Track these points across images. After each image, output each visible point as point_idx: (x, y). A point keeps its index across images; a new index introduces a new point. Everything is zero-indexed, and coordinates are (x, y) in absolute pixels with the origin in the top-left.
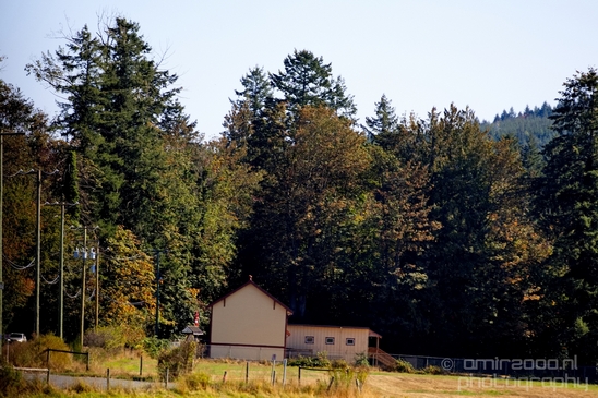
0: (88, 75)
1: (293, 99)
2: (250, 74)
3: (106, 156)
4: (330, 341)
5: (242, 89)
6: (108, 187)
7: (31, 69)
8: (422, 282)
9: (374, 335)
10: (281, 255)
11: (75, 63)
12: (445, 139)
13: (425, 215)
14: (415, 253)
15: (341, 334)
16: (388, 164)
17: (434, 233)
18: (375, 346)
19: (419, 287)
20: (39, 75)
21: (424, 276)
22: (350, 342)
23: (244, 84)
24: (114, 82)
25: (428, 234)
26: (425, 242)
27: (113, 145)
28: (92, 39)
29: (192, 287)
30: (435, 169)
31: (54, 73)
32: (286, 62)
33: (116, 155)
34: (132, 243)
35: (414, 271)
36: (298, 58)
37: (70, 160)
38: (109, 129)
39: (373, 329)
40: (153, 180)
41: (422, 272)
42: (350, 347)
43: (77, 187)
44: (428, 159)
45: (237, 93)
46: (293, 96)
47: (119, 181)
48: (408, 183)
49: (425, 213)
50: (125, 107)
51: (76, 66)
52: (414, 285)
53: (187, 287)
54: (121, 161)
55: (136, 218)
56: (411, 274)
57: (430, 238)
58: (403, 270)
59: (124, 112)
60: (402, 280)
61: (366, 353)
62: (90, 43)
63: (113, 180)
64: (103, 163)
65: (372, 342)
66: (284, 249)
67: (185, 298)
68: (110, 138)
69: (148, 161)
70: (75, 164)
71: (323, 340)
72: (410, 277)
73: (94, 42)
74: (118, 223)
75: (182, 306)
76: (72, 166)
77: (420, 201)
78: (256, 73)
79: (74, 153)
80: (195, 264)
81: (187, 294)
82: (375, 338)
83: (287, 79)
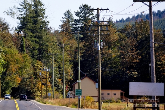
0: (26, 13)
1: (82, 19)
2: (67, 12)
3: (33, 39)
4: (108, 94)
5: (64, 17)
6: (34, 48)
7: (6, 12)
8: (136, 75)
9: (122, 92)
10: (92, 68)
11: (22, 10)
12: (140, 30)
13: (136, 54)
14: (133, 66)
15: (112, 92)
16: (123, 38)
17: (139, 60)
18: (122, 95)
19: (135, 76)
20: (8, 14)
21: (137, 73)
22: (115, 94)
23: (65, 15)
24: (34, 16)
25: (137, 60)
26: (136, 62)
27: (35, 35)
28: (27, 2)
29: (59, 79)
30: (138, 39)
31: (13, 13)
32: (80, 8)
33: (36, 38)
34: (42, 65)
35: (133, 71)
36: (83, 7)
37: (22, 40)
38: (33, 30)
39: (122, 90)
40: (47, 45)
41: (136, 72)
42: (115, 96)
43: (25, 49)
44: (136, 36)
45: (63, 18)
46: (82, 18)
47: (37, 46)
48: (130, 44)
49: (136, 53)
50: (38, 23)
51: (22, 11)
52: (133, 76)
53: (58, 79)
54: (38, 40)
55: (42, 58)
56: (132, 72)
57: (138, 61)
58: (130, 71)
59: (37, 25)
60: (130, 75)
61: (120, 98)
62: (26, 4)
63: (36, 46)
64: (32, 41)
65: (121, 94)
66: (92, 66)
67: (58, 82)
68: (34, 33)
69: (45, 40)
70: (24, 41)
71: (106, 94)
72: (132, 73)
73: (28, 3)
74: (37, 59)
75: (57, 84)
76: (23, 42)
77: (134, 50)
78: (68, 12)
79: (24, 38)
80: (59, 71)
81: (58, 81)
82: (122, 93)
83: (80, 13)
